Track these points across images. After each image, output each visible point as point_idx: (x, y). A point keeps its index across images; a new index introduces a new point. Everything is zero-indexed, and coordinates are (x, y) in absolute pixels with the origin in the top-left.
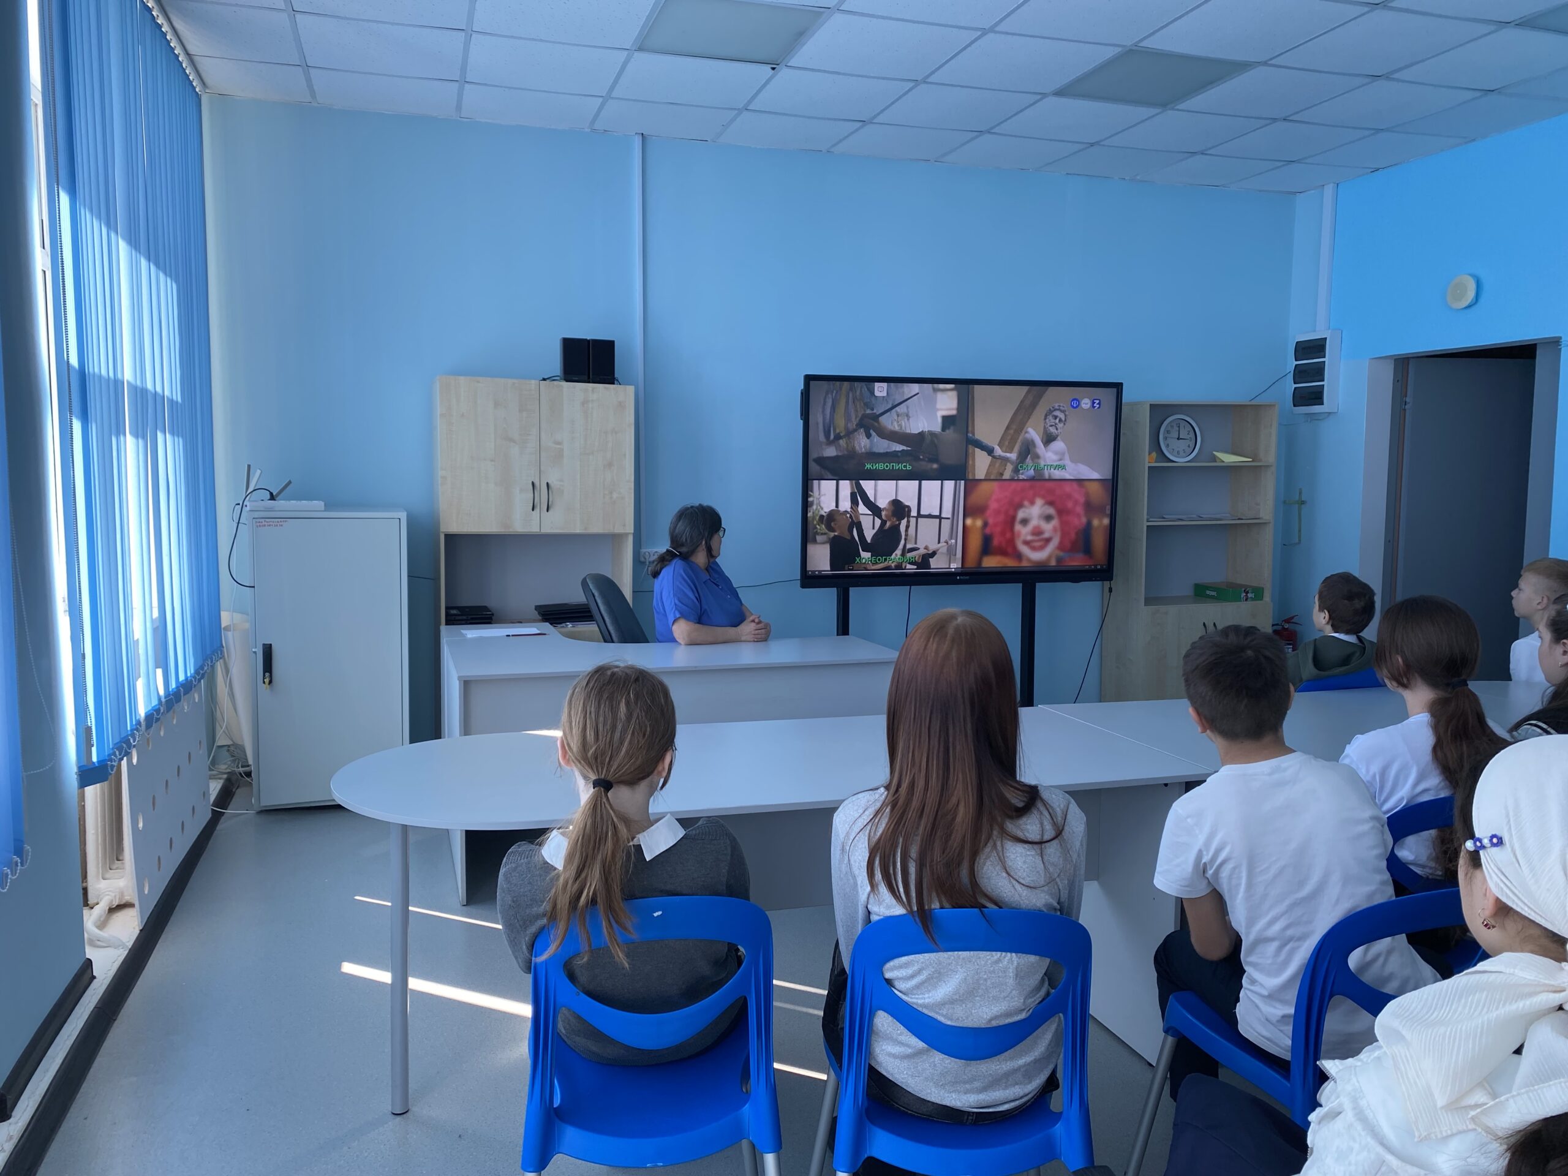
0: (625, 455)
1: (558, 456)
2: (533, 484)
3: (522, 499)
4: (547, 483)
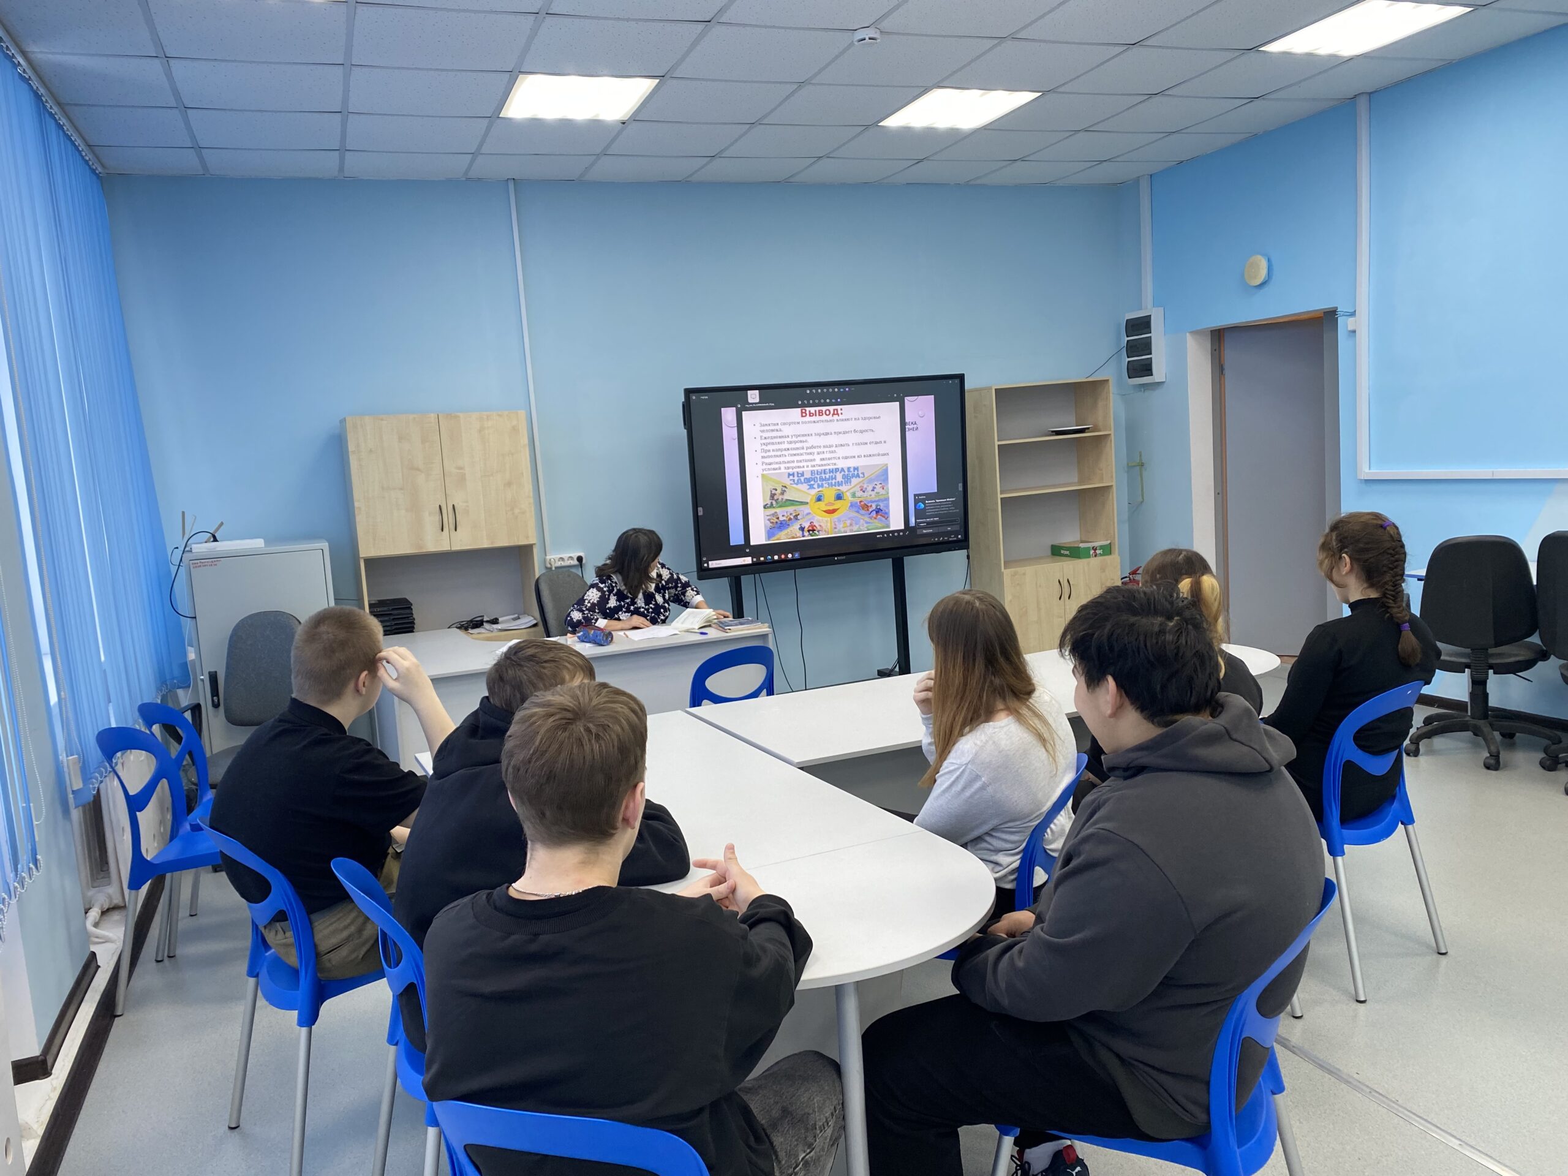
0: (522, 474)
1: (462, 479)
2: (440, 506)
3: (431, 521)
4: (453, 505)
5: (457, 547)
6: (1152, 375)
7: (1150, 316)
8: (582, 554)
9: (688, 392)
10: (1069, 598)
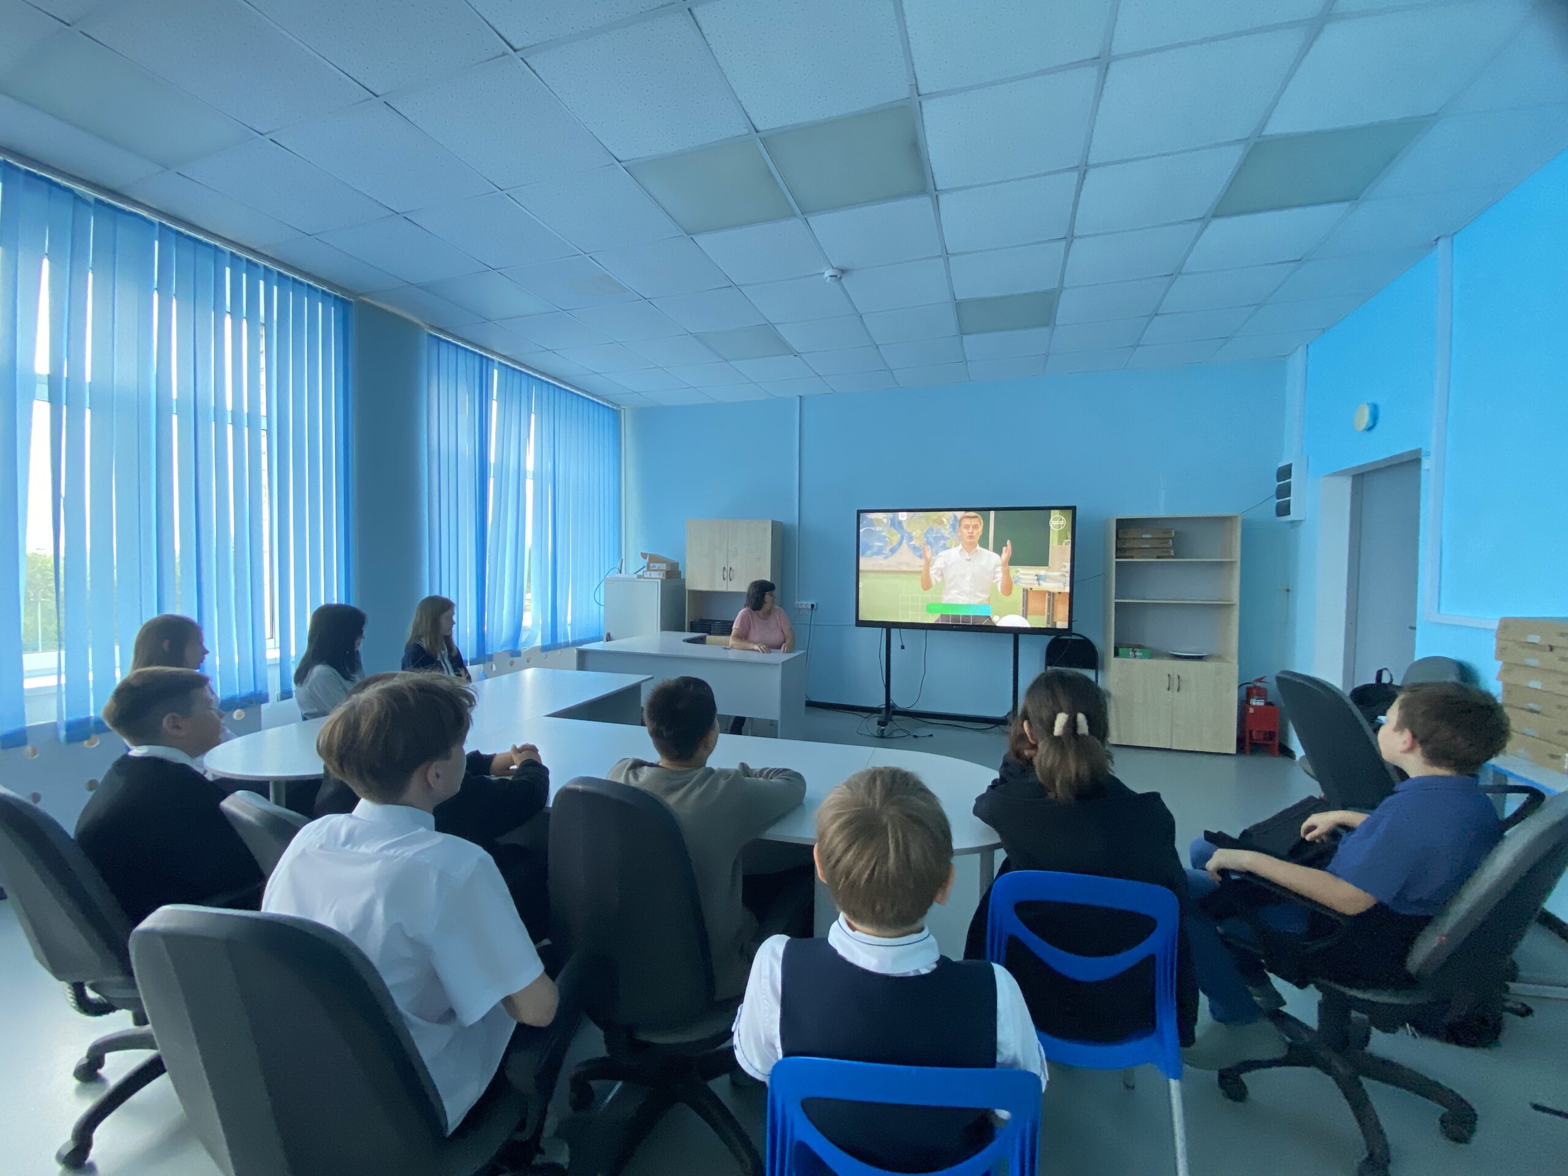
0: (767, 554)
1: (736, 555)
2: (724, 568)
3: (719, 574)
5: (730, 590)
6: (1289, 513)
7: (1291, 465)
8: (814, 603)
9: (859, 512)
10: (1178, 690)
